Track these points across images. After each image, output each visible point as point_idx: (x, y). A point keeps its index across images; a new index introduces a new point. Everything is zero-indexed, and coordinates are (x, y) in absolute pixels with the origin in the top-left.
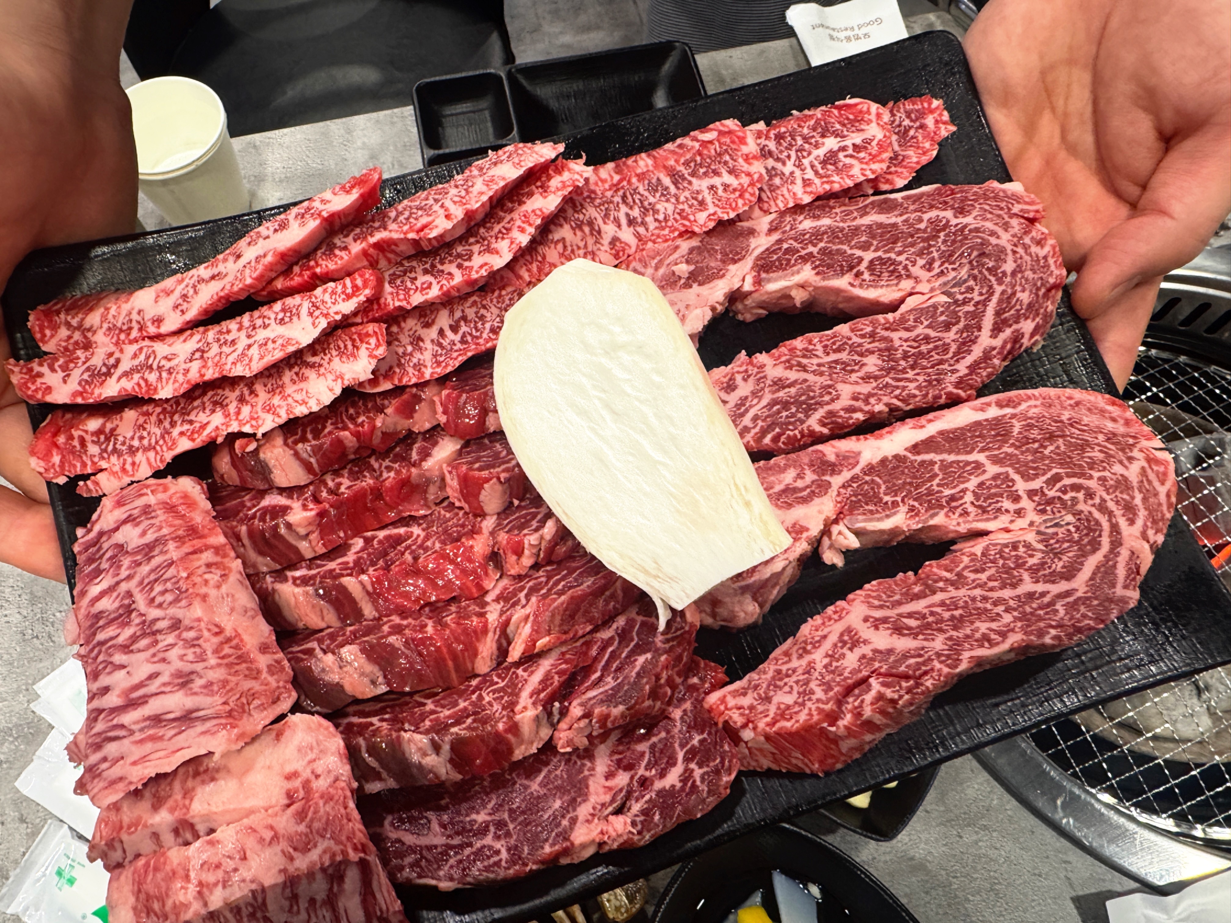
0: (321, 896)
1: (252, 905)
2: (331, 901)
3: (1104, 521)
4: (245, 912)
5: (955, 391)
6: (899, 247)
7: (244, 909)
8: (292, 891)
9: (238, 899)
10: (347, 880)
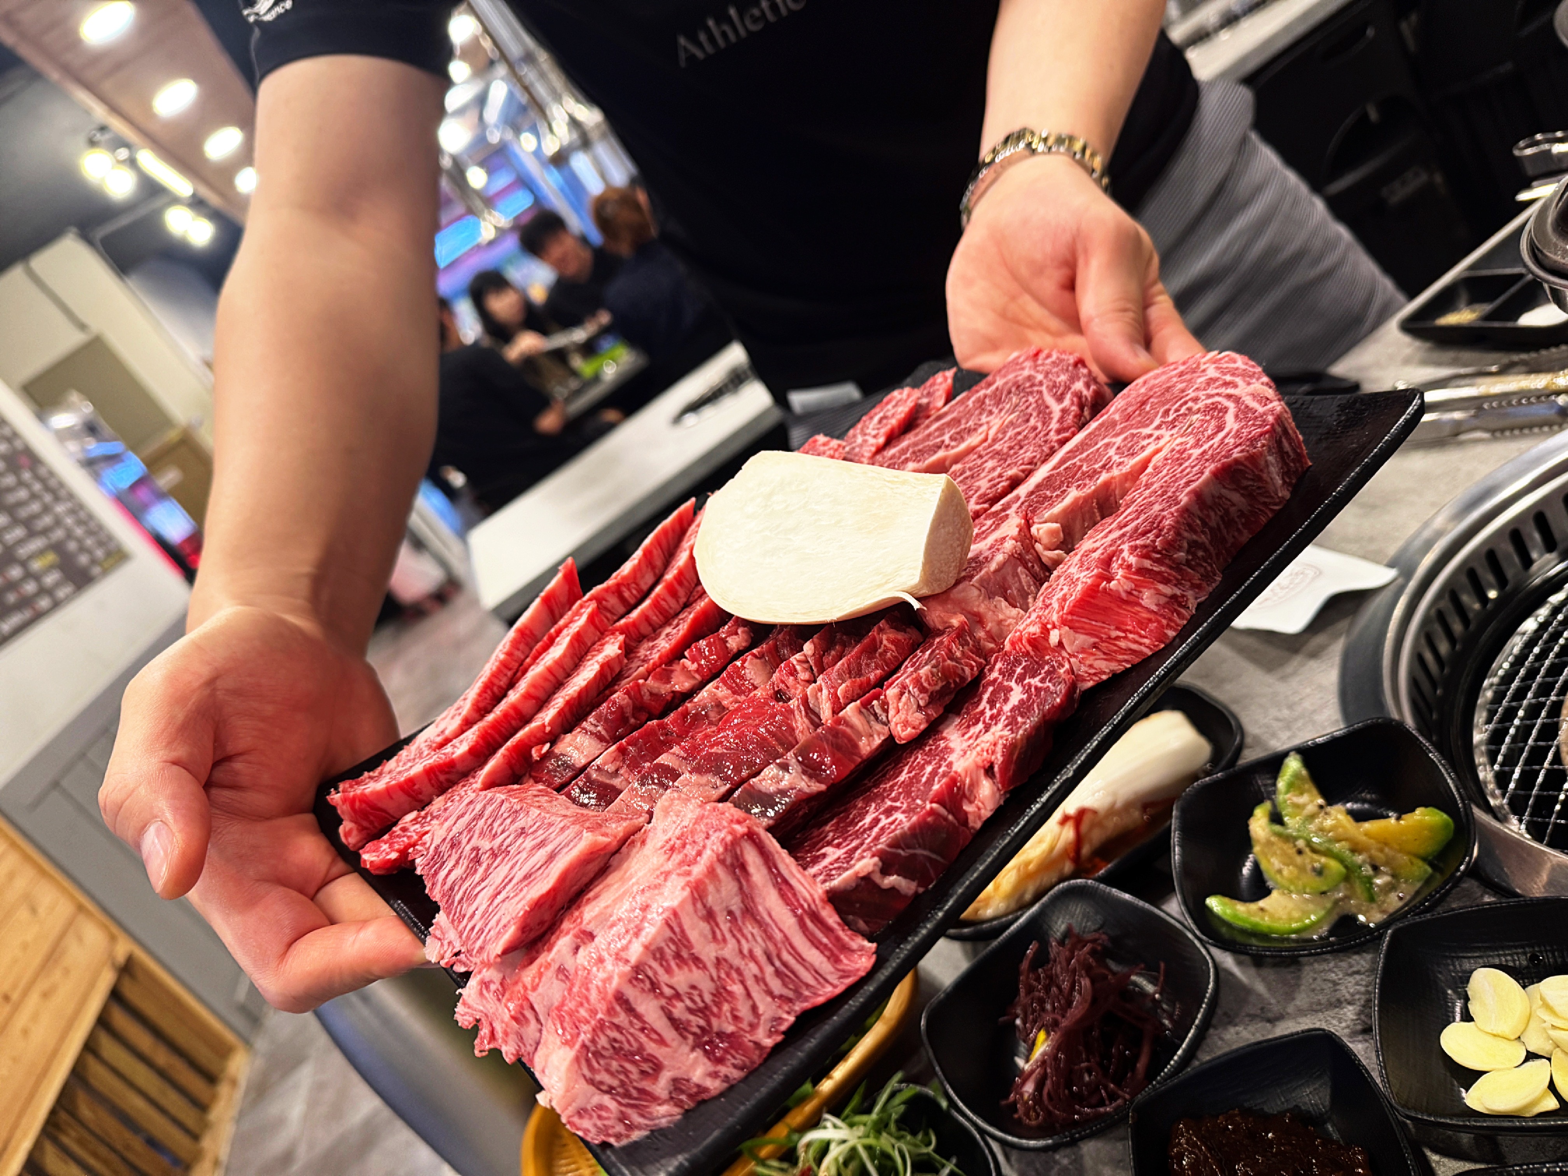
0: (736, 905)
1: (671, 940)
2: (750, 911)
3: (1217, 399)
4: (669, 952)
5: (1060, 437)
6: (963, 421)
7: (667, 950)
8: (704, 906)
9: (654, 939)
10: (752, 869)
